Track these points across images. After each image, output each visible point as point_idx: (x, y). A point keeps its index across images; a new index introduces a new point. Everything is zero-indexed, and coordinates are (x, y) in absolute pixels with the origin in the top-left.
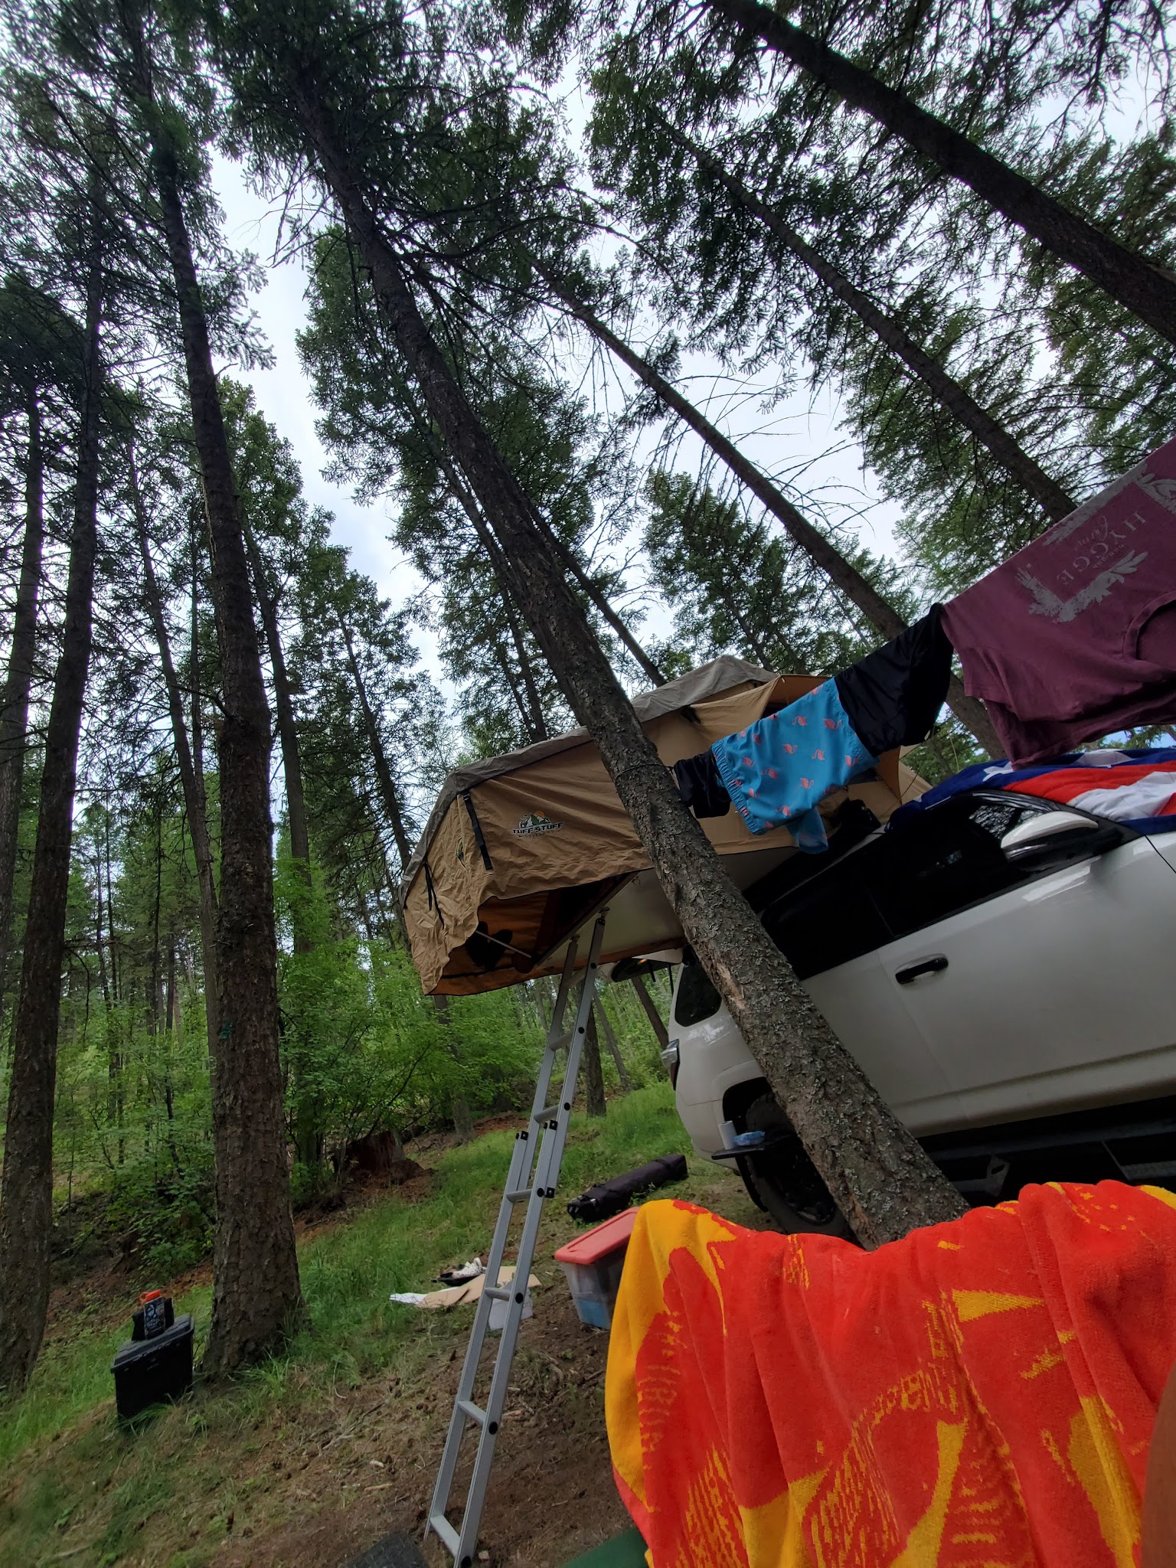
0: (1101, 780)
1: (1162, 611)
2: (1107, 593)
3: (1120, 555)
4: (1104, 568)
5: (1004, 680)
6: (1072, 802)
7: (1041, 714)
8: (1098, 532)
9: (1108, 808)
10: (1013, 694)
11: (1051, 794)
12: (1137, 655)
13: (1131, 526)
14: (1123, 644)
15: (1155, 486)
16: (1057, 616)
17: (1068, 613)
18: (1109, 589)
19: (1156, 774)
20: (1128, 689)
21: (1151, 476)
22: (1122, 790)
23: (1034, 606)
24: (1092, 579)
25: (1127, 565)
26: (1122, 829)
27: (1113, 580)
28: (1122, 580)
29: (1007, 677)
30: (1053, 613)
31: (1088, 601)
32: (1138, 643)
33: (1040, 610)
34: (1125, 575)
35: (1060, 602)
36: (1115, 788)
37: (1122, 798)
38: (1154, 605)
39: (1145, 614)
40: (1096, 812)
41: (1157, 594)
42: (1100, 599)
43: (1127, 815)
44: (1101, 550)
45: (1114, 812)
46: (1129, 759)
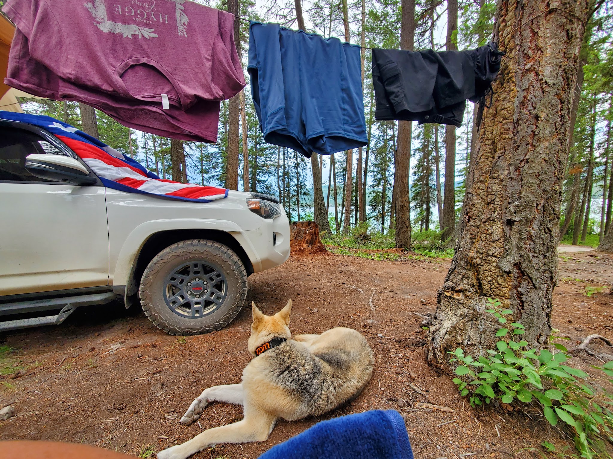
0: (105, 158)
1: (144, 65)
2: (130, 37)
3: (148, 26)
4: (138, 24)
5: (36, 22)
6: (85, 159)
7: (47, 61)
8: (147, 6)
9: (98, 169)
10: (36, 35)
11: (79, 151)
12: (121, 76)
13: (161, 18)
14: (119, 65)
15: (181, 14)
16: (98, 23)
17: (106, 27)
18: (133, 35)
19: (128, 168)
20: (105, 87)
21: (183, 8)
22: (111, 167)
23: (90, 5)
24: (129, 24)
25: (148, 33)
26: (98, 180)
27: (137, 33)
28: (140, 37)
29: (40, 23)
30: (98, 20)
31: (119, 31)
32: (126, 71)
33: (92, 10)
34: (143, 36)
35: (106, 19)
36: (109, 164)
37: (108, 169)
38: (144, 60)
39: (138, 60)
40: (92, 168)
41: (148, 57)
42: (125, 36)
43: (104, 176)
44: (142, 15)
45: (99, 172)
46: (125, 160)
